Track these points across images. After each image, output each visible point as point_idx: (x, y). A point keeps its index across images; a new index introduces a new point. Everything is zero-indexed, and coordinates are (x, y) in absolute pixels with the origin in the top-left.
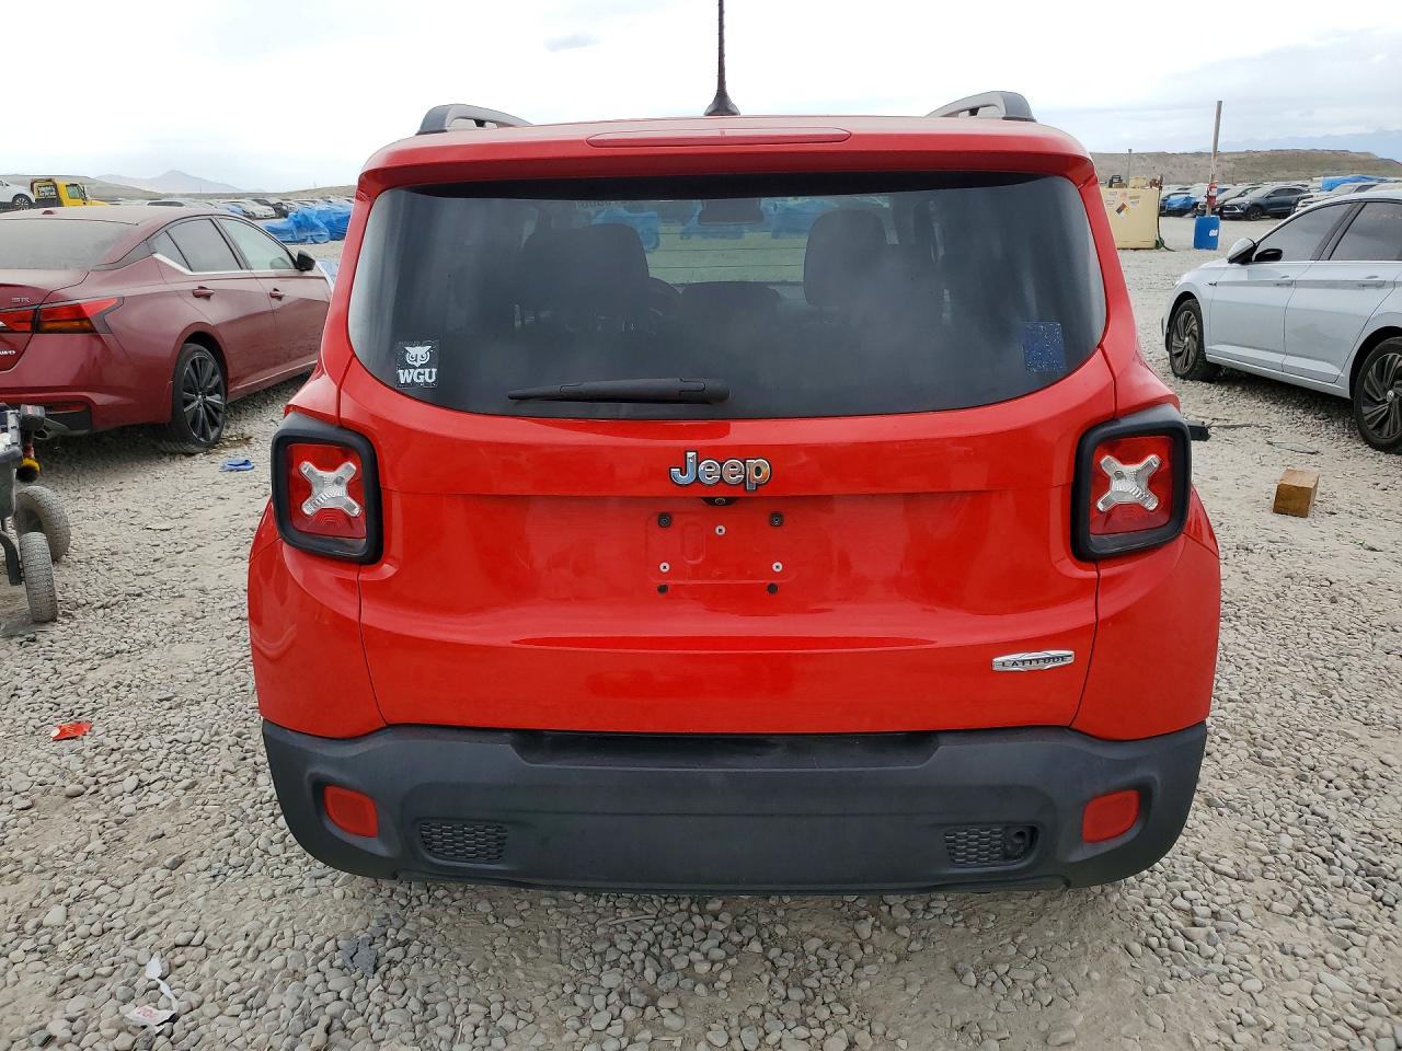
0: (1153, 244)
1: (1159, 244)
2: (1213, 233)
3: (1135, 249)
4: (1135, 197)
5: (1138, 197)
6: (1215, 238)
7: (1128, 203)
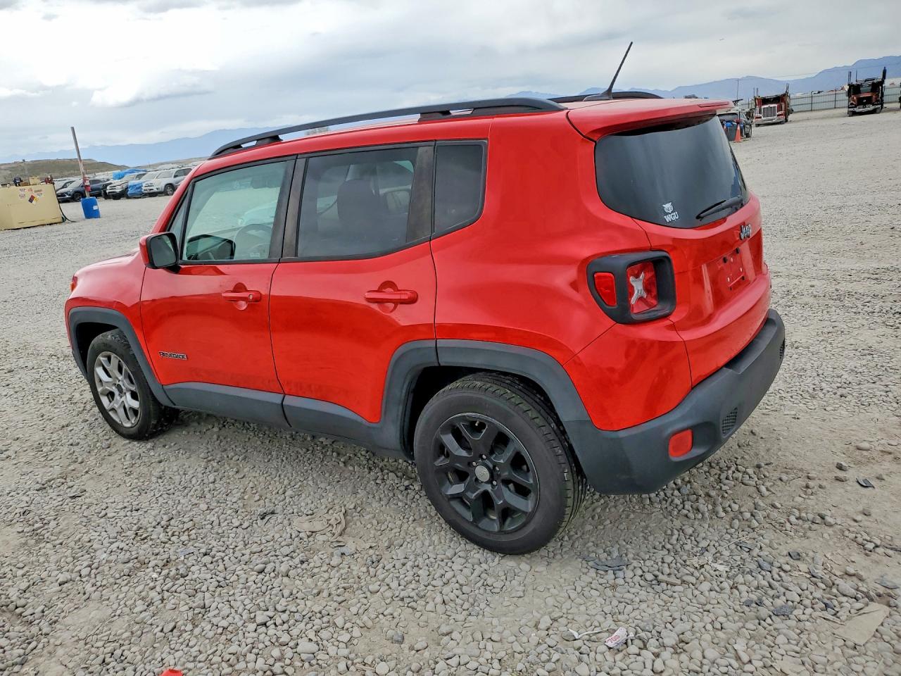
0: (60, 220)
1: (64, 219)
2: (95, 208)
3: (50, 224)
4: (38, 191)
5: (41, 191)
6: (97, 211)
7: (35, 195)
